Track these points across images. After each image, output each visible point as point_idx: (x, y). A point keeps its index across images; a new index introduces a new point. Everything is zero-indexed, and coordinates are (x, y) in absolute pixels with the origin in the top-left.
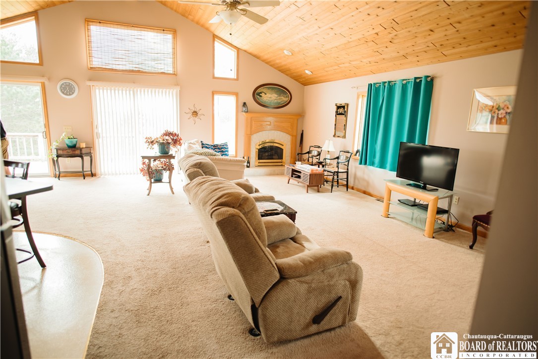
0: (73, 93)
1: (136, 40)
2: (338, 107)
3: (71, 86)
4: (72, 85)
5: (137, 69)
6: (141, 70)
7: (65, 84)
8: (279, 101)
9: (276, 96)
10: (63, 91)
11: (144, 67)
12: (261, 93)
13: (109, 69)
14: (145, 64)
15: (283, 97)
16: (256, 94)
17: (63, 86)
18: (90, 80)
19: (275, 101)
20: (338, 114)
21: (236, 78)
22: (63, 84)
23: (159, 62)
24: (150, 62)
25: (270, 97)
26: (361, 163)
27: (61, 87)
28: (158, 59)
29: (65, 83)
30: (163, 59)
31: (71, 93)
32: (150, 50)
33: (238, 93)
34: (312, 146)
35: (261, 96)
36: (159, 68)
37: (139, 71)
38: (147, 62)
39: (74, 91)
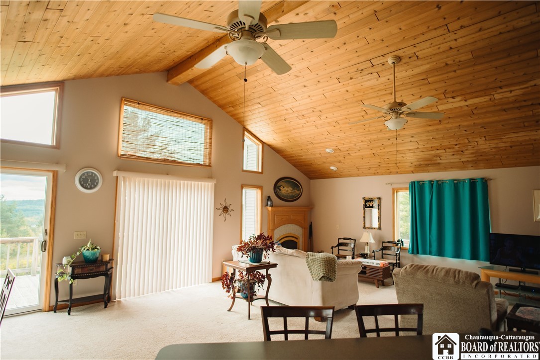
0: (95, 186)
1: (175, 127)
2: (366, 201)
3: (94, 177)
4: (96, 175)
5: (172, 159)
6: (176, 159)
7: (86, 175)
8: (294, 194)
9: (291, 189)
10: (82, 183)
11: (179, 157)
12: (280, 186)
13: (143, 157)
14: (181, 153)
15: (296, 191)
16: (276, 187)
17: (84, 177)
18: (119, 169)
19: (291, 194)
20: (366, 207)
21: (260, 170)
22: (84, 174)
23: (196, 152)
24: (186, 152)
25: (286, 190)
26: (413, 253)
27: (80, 178)
28: (195, 149)
29: (87, 173)
30: (200, 149)
31: (93, 186)
32: (187, 139)
33: (262, 187)
34: (340, 239)
35: (280, 190)
36: (195, 158)
37: (175, 161)
38: (183, 152)
39: (97, 183)
